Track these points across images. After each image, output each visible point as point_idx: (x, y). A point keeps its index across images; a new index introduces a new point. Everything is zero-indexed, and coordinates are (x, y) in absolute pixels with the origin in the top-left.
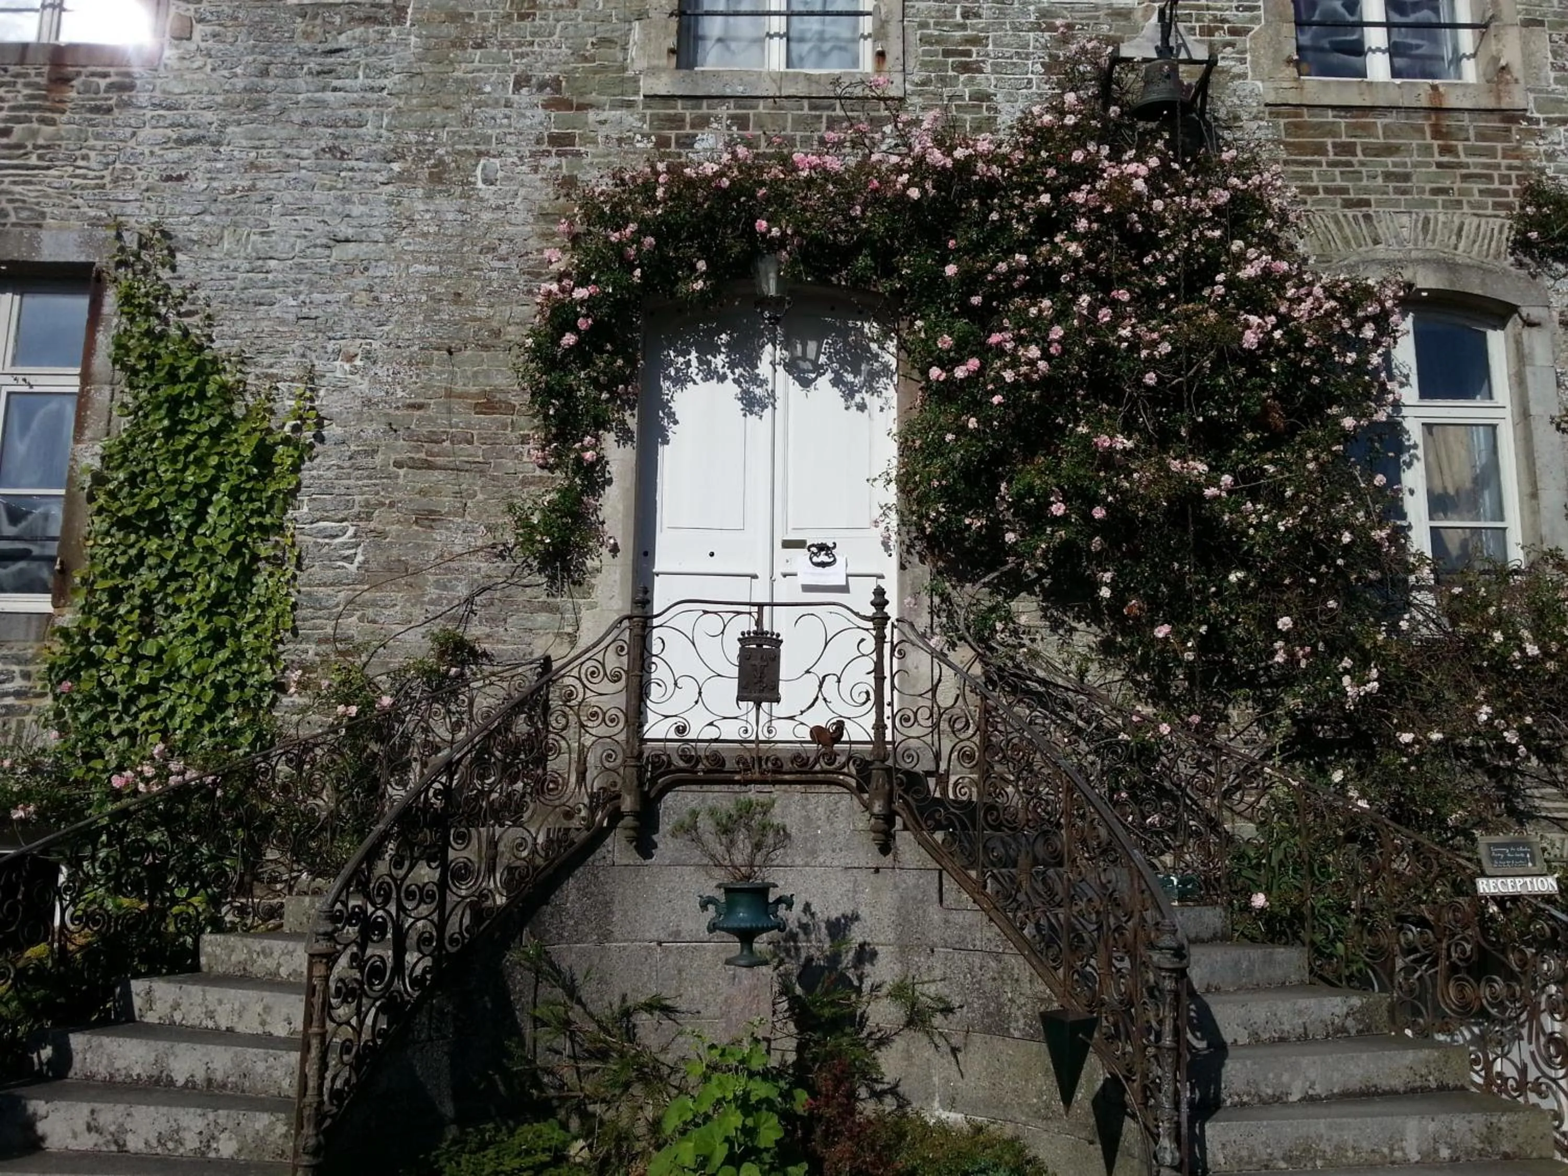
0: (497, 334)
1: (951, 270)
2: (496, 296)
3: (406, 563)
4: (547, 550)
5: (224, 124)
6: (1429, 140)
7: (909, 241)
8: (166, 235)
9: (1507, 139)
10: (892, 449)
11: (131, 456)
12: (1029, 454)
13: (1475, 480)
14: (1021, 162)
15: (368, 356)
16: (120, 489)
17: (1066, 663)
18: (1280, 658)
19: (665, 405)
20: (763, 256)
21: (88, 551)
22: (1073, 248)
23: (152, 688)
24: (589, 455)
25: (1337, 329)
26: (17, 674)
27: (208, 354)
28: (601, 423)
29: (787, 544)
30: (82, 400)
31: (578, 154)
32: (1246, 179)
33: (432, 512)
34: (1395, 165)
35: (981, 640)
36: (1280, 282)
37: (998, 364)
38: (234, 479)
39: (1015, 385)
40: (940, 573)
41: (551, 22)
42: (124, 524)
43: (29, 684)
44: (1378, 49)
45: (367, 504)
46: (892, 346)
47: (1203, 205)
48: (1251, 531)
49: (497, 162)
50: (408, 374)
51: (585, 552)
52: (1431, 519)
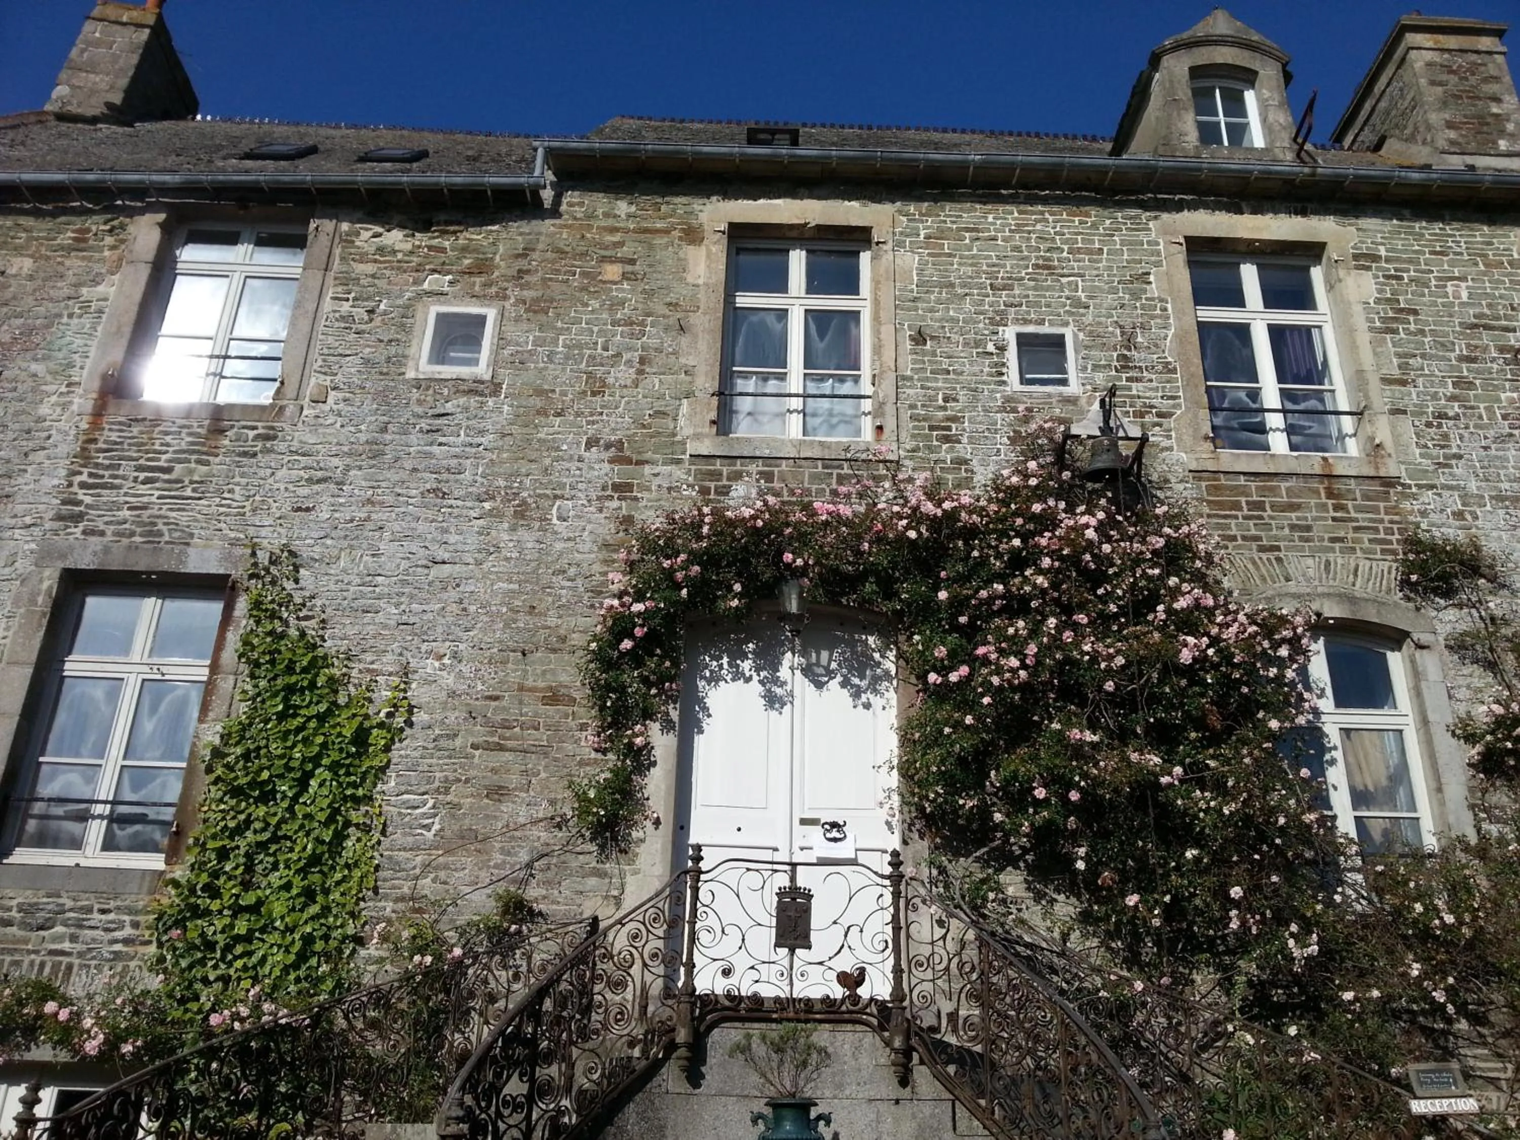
0: (563, 639)
1: (943, 595)
2: (564, 609)
3: (476, 831)
4: (599, 821)
5: (348, 468)
6: (1324, 500)
7: (907, 571)
8: (293, 554)
9: (1387, 500)
10: (893, 741)
11: (248, 735)
12: (1011, 747)
13: (1390, 778)
14: (996, 512)
15: (455, 656)
16: (237, 763)
17: (1049, 930)
18: (1234, 925)
19: (701, 701)
20: (787, 581)
21: (202, 815)
22: (1040, 580)
23: (248, 938)
24: (639, 741)
25: (1259, 649)
26: (127, 924)
27: (320, 652)
28: (648, 715)
29: (804, 822)
30: (209, 688)
31: (636, 499)
32: (1177, 529)
33: (501, 788)
34: (1298, 519)
35: (975, 908)
36: (1210, 613)
37: (985, 671)
38: (335, 756)
39: (1000, 688)
40: (937, 848)
41: (617, 398)
42: (236, 792)
43: (137, 933)
44: (1278, 429)
45: (446, 780)
46: (892, 655)
47: (1144, 548)
48: (1202, 815)
49: (570, 503)
50: (487, 671)
51: (631, 824)
52: (1354, 809)
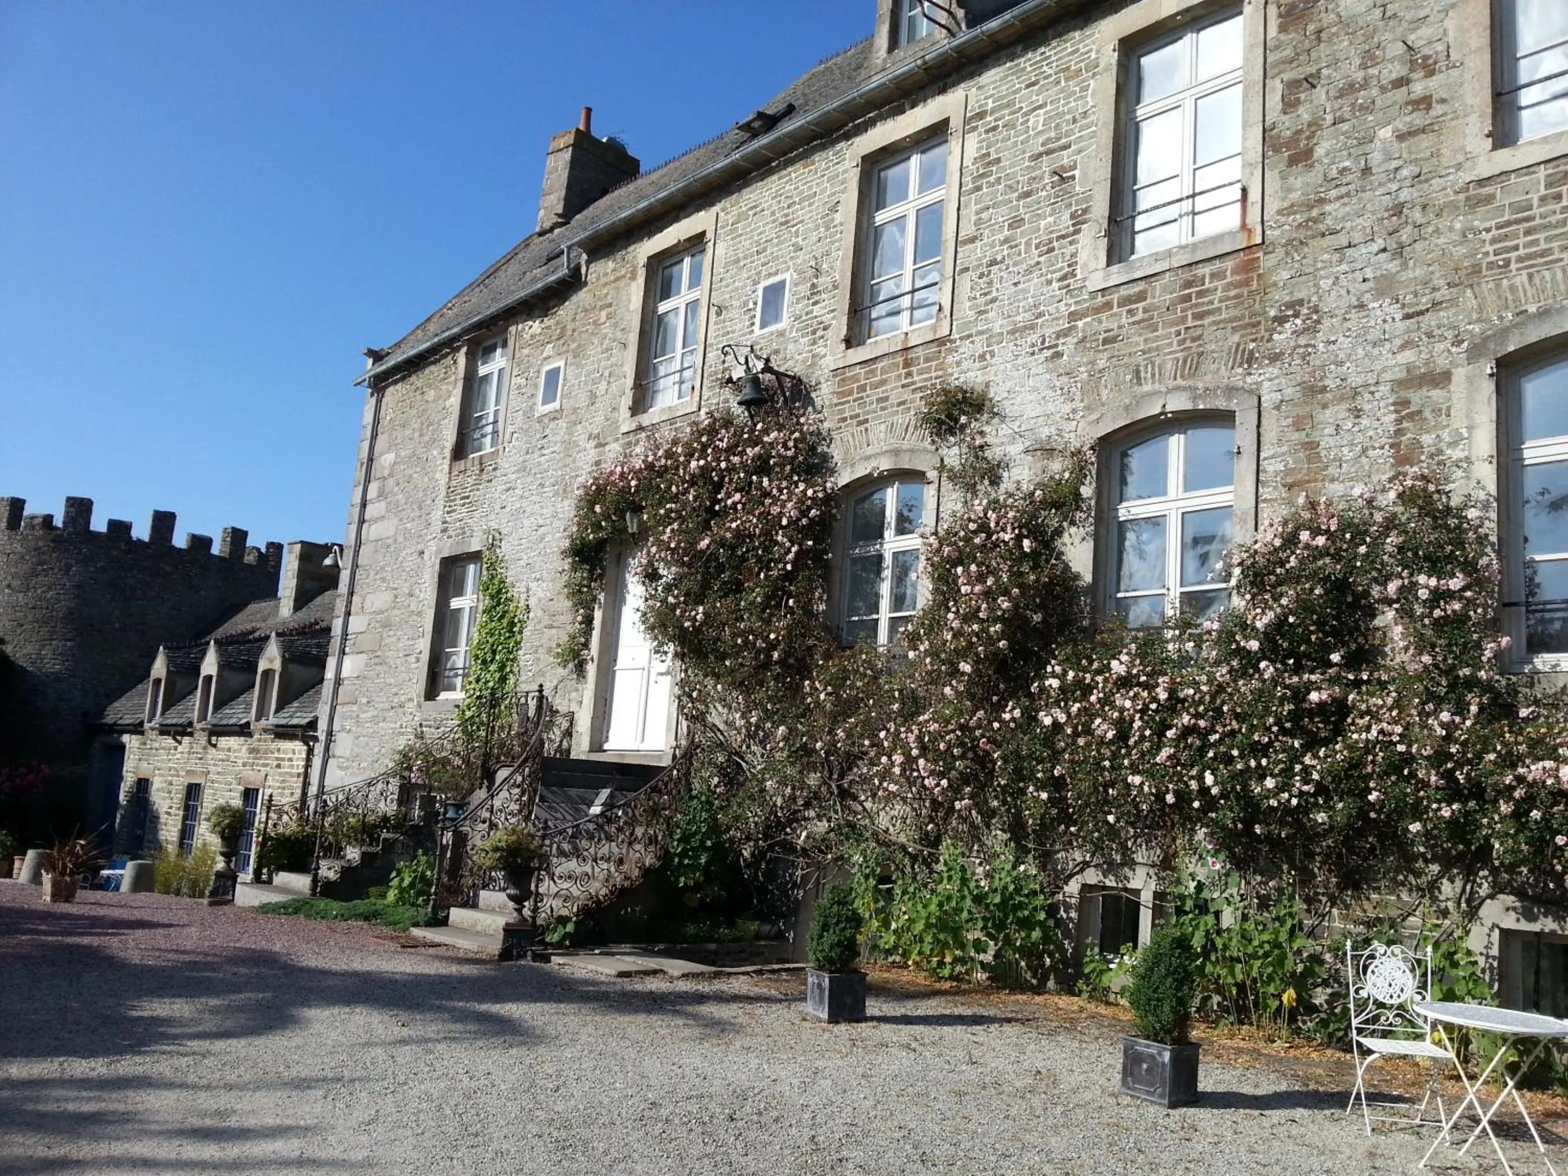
6: (901, 371)
9: (939, 358)
29: (655, 652)
34: (883, 392)
44: (906, 309)
45: (537, 646)
52: (891, 612)
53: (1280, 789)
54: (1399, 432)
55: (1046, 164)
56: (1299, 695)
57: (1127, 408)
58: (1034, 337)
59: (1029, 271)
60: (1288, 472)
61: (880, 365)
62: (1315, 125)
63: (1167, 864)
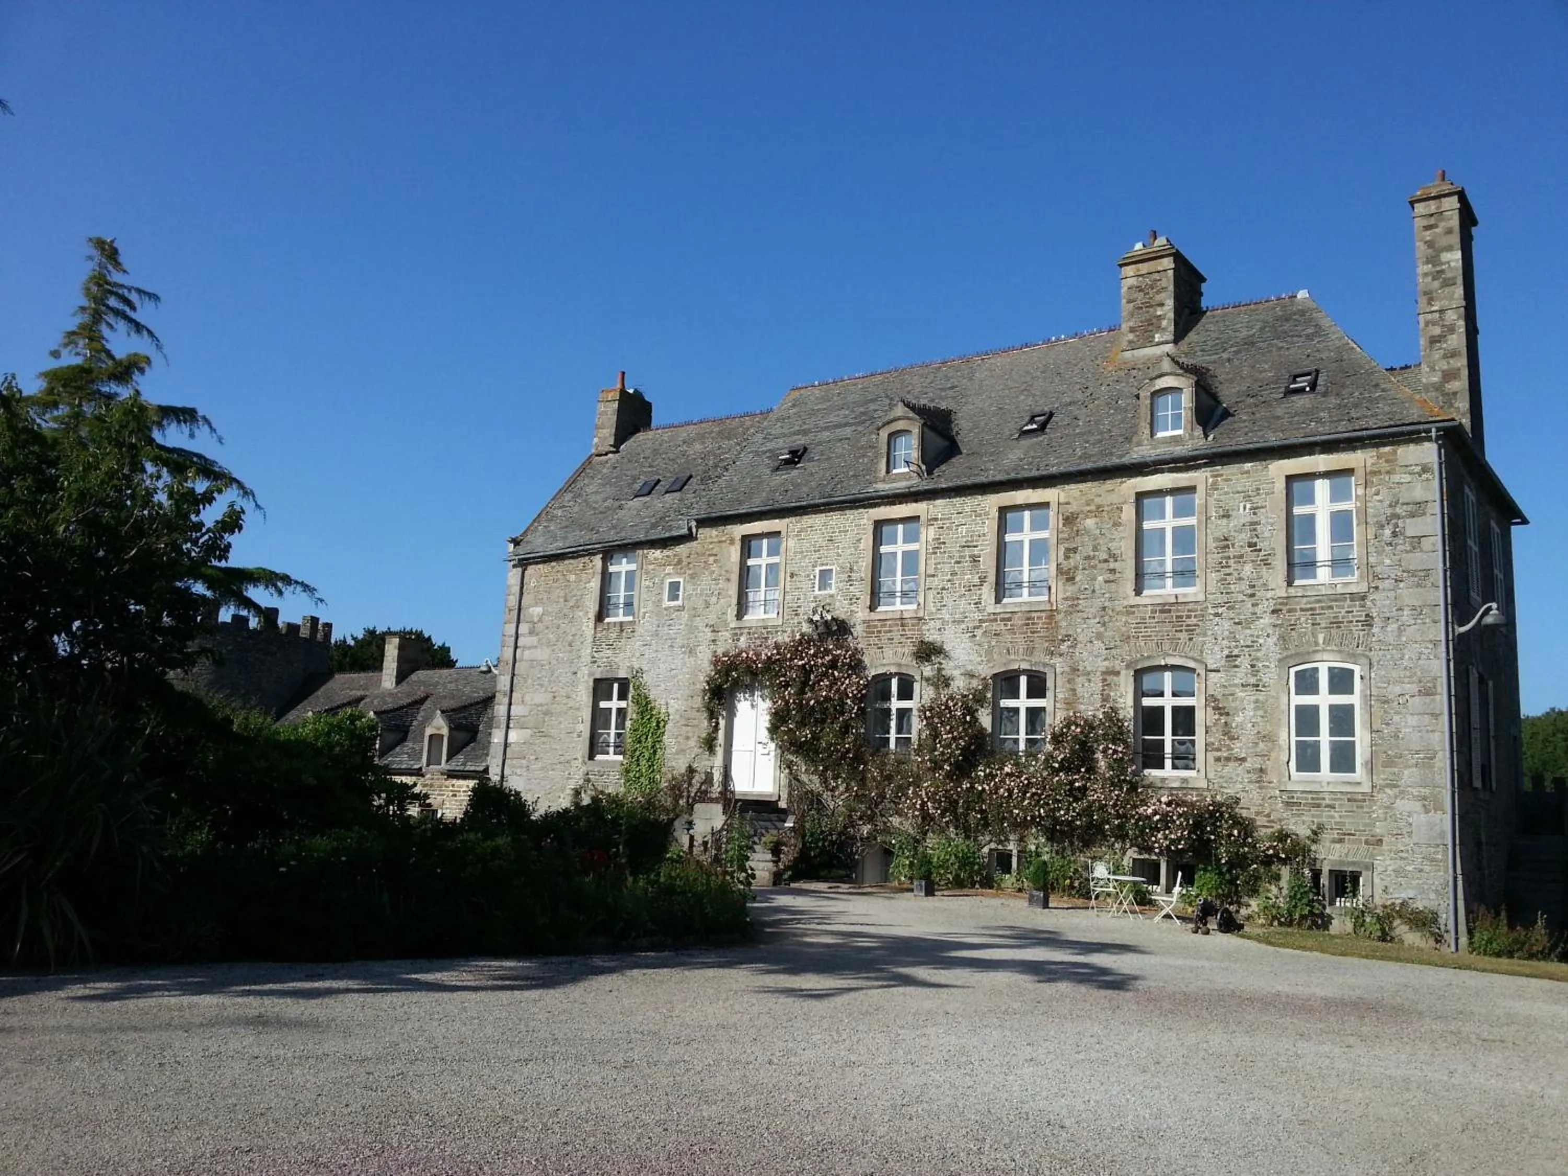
3: (683, 749)
4: (707, 746)
8: (641, 669)
9: (918, 626)
15: (677, 698)
19: (735, 708)
24: (718, 722)
26: (617, 774)
27: (649, 699)
28: (720, 713)
29: (758, 743)
31: (717, 644)
33: (688, 737)
34: (890, 636)
38: (653, 730)
41: (713, 608)
43: (618, 777)
45: (677, 735)
49: (701, 647)
50: (685, 703)
53: (1065, 814)
54: (1104, 690)
55: (967, 552)
56: (1072, 783)
57: (1005, 664)
58: (963, 626)
59: (960, 597)
60: (1066, 699)
61: (888, 623)
62: (1076, 568)
63: (1021, 839)
